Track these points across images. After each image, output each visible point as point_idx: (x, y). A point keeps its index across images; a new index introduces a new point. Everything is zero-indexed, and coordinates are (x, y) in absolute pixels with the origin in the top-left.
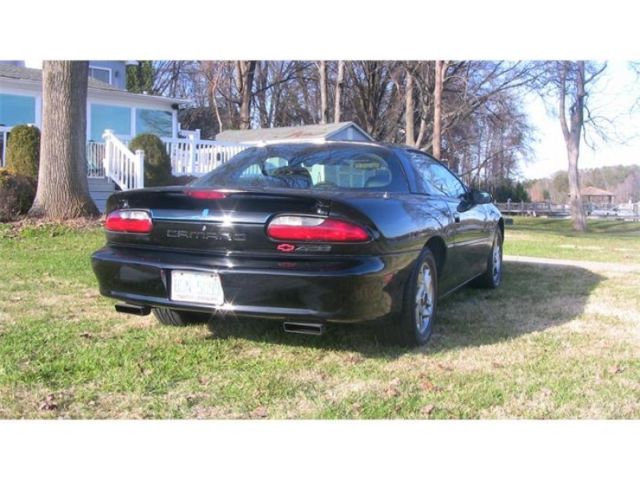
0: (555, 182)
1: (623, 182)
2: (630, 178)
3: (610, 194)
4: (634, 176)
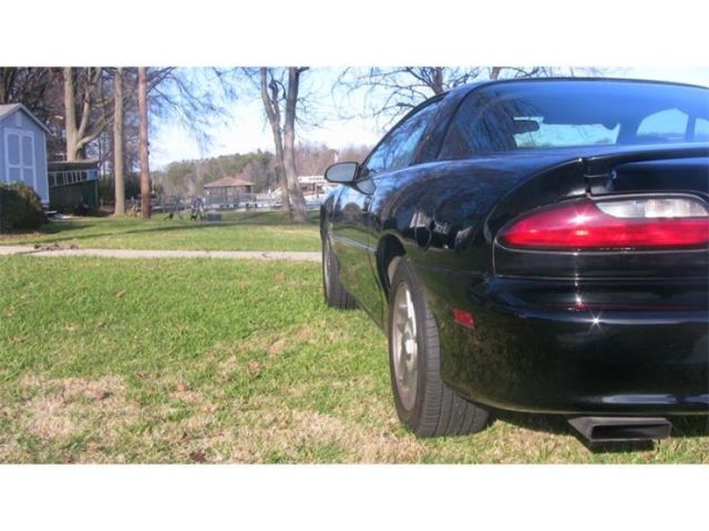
0: (169, 175)
1: (241, 171)
2: (249, 166)
3: (249, 184)
4: (253, 165)
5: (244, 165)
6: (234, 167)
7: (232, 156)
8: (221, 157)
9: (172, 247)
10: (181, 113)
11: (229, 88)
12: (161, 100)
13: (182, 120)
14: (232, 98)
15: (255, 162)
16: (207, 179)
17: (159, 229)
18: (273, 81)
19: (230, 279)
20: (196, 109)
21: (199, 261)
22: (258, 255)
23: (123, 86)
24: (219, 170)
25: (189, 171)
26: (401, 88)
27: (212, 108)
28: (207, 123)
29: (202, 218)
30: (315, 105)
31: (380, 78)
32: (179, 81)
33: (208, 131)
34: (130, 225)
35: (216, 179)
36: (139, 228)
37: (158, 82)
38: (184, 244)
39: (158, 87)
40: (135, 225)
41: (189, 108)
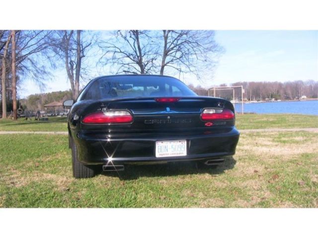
5: (64, 96)
6: (59, 97)
7: (57, 92)
8: (53, 92)
9: (21, 130)
10: (32, 75)
11: (53, 63)
12: (23, 68)
13: (33, 77)
14: (54, 68)
15: (68, 95)
16: (46, 102)
17: (19, 124)
18: (71, 61)
19: (39, 140)
20: (39, 73)
21: (30, 134)
22: (53, 133)
23: (6, 63)
24: (52, 98)
25: (38, 99)
26: (125, 64)
27: (45, 72)
28: (43, 79)
29: (40, 120)
30: (90, 71)
31: (116, 60)
32: (31, 61)
33: (44, 82)
34: (7, 122)
35: (51, 102)
36: (10, 124)
37: (21, 61)
38: (27, 129)
39: (22, 63)
40: (10, 122)
41: (35, 72)
